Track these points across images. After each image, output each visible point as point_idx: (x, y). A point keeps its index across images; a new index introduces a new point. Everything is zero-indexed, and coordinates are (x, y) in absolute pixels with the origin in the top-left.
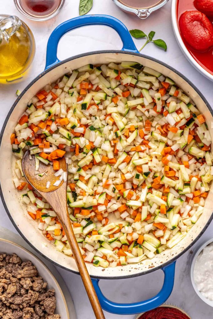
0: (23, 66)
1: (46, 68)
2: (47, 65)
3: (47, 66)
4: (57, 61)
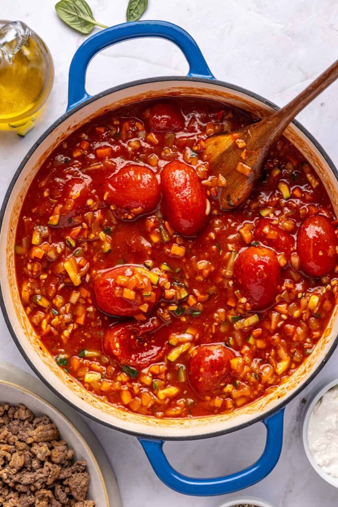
0: (33, 102)
1: (68, 107)
3: (70, 105)
4: (85, 97)
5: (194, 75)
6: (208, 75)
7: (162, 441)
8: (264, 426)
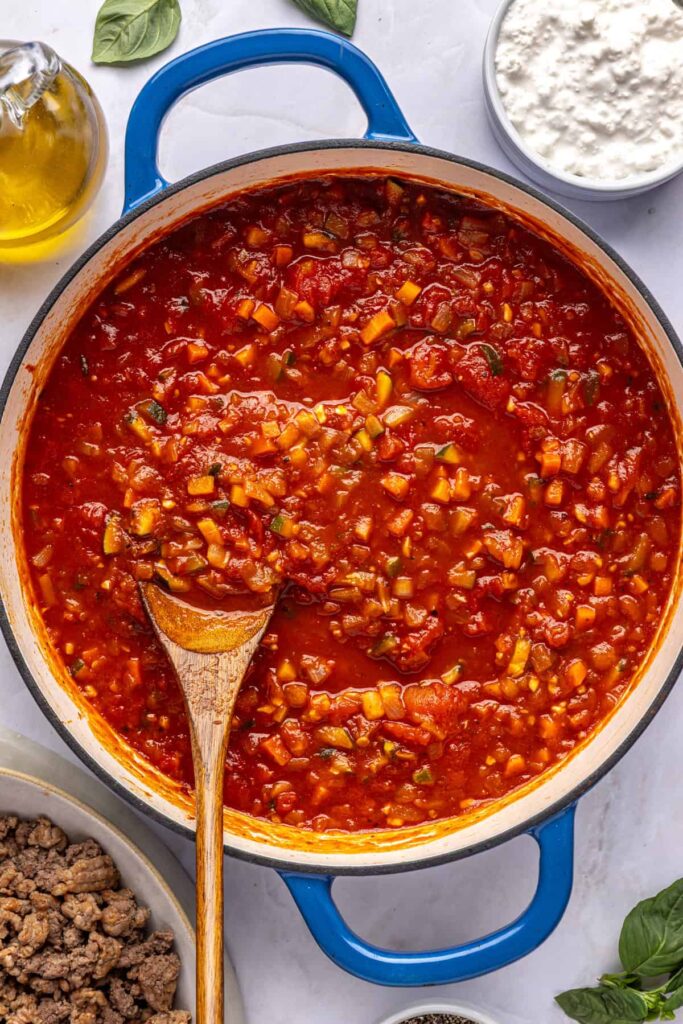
1: (126, 207)
2: (128, 201)
3: (132, 202)
4: (159, 185)
5: (378, 137)
6: (407, 136)
7: (329, 877)
8: (534, 841)
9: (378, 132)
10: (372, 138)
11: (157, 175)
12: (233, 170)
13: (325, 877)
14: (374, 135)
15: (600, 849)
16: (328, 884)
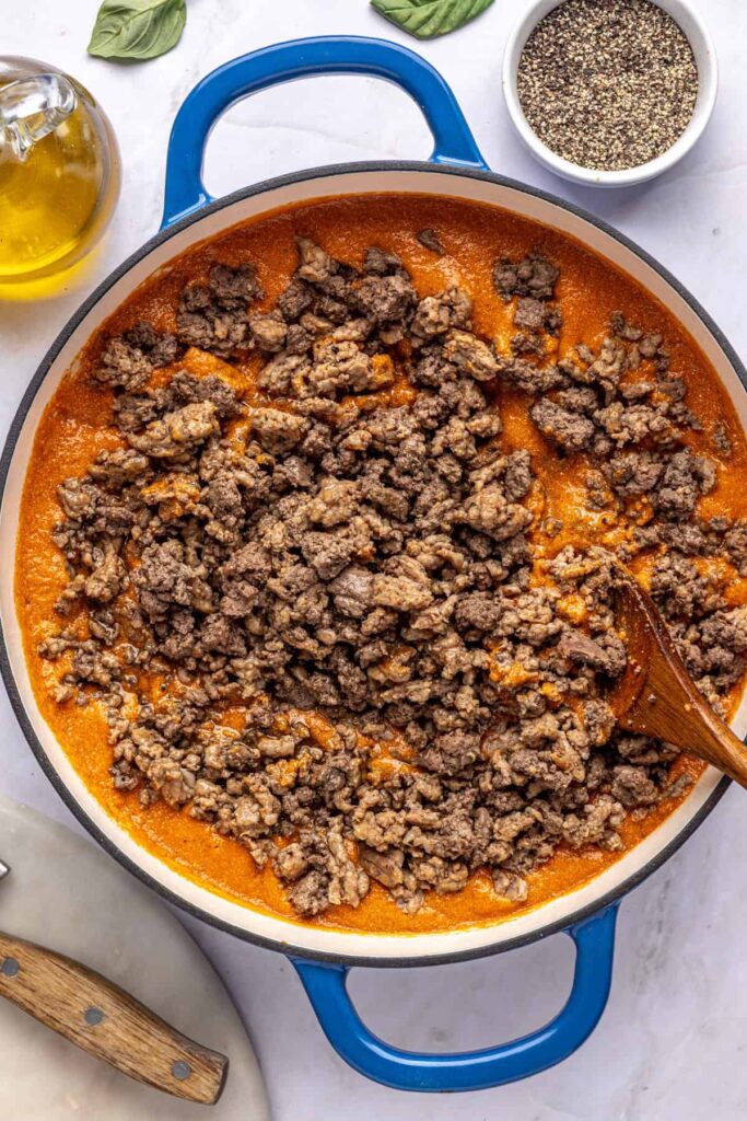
0: (75, 236)
1: (165, 221)
2: (167, 214)
3: (170, 217)
4: (203, 199)
5: (444, 160)
6: (475, 160)
7: (343, 967)
8: (571, 940)
9: (445, 155)
10: (437, 160)
11: (200, 189)
12: (284, 187)
13: (339, 966)
14: (440, 158)
15: (660, 931)
16: (343, 975)
